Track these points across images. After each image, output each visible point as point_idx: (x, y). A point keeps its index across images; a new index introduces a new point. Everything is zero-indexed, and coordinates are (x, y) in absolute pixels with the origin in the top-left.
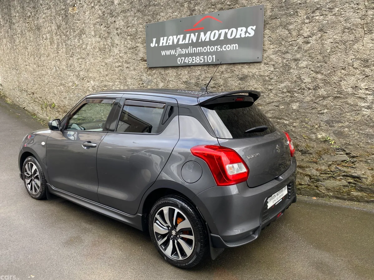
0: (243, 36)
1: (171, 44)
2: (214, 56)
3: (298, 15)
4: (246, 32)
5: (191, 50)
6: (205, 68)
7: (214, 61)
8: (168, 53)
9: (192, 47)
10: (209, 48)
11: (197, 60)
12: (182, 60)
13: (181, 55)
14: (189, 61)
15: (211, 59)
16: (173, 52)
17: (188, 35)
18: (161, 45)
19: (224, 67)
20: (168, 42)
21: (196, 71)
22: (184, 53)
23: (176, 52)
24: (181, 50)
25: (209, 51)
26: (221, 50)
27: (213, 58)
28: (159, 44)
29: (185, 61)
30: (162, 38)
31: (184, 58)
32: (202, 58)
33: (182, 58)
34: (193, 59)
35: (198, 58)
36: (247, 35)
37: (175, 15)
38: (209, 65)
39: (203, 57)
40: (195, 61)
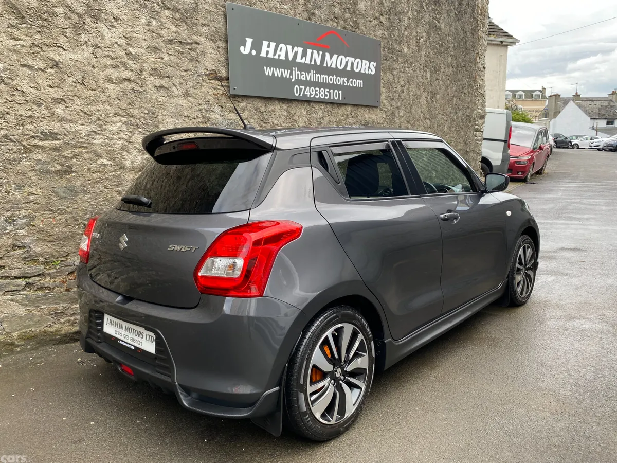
1: (283, 57)
2: (340, 92)
4: (369, 68)
5: (313, 76)
6: (329, 108)
7: (341, 99)
8: (278, 73)
9: (314, 72)
10: (336, 79)
11: (322, 94)
12: (301, 89)
13: (299, 82)
14: (311, 94)
15: (337, 95)
16: (286, 74)
17: (309, 51)
18: (263, 54)
19: (349, 108)
21: (318, 111)
22: (305, 79)
23: (291, 74)
24: (299, 72)
25: (335, 83)
26: (348, 85)
27: (339, 94)
28: (259, 51)
29: (306, 93)
30: (266, 42)
31: (303, 87)
32: (327, 92)
33: (301, 87)
34: (316, 91)
35: (322, 91)
36: (370, 72)
37: (285, 9)
38: (332, 103)
39: (328, 90)
40: (319, 94)
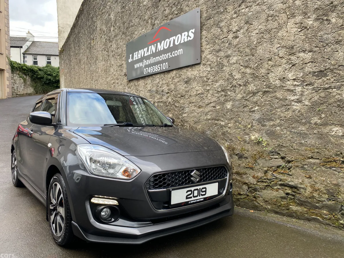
0: (186, 40)
1: (140, 57)
2: (167, 63)
3: (227, 12)
4: (188, 36)
5: (152, 60)
6: (162, 75)
7: (167, 68)
8: (138, 65)
9: (152, 58)
10: (164, 56)
11: (156, 69)
12: (146, 70)
13: (146, 66)
14: (151, 71)
15: (165, 67)
16: (141, 64)
17: (150, 47)
18: (134, 60)
19: (174, 72)
20: (139, 55)
21: (156, 79)
22: (148, 64)
23: (143, 64)
24: (146, 61)
25: (163, 59)
26: (172, 56)
27: (166, 65)
28: (133, 60)
29: (149, 71)
30: (135, 53)
31: (147, 68)
32: (159, 66)
33: (146, 69)
34: (153, 68)
35: (156, 67)
36: (189, 38)
37: (143, 31)
38: (164, 72)
39: (159, 65)
40: (155, 69)
